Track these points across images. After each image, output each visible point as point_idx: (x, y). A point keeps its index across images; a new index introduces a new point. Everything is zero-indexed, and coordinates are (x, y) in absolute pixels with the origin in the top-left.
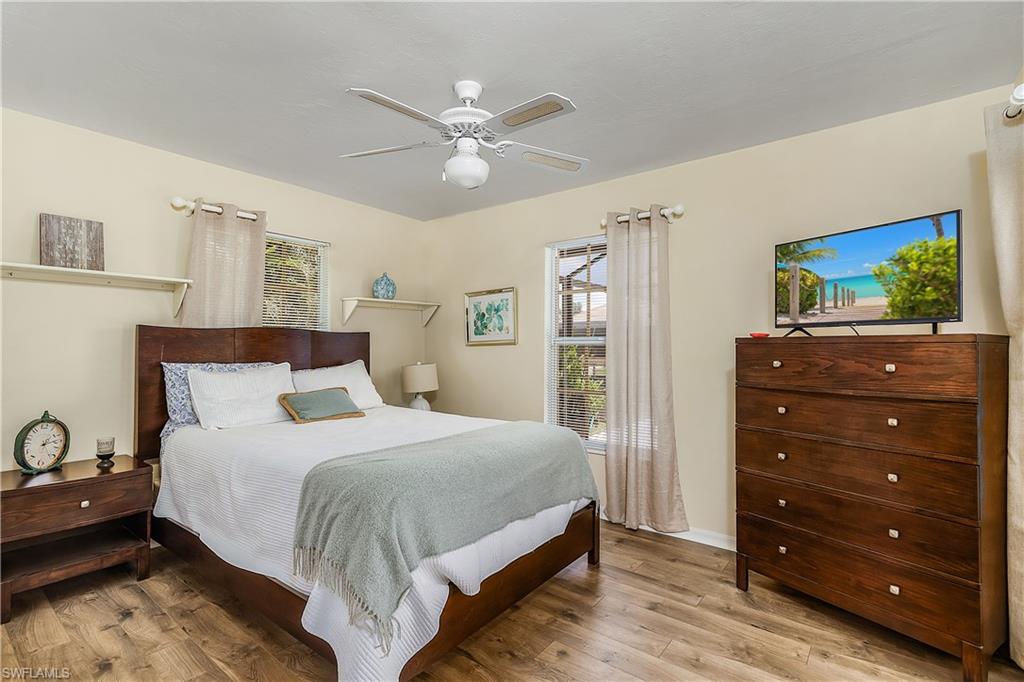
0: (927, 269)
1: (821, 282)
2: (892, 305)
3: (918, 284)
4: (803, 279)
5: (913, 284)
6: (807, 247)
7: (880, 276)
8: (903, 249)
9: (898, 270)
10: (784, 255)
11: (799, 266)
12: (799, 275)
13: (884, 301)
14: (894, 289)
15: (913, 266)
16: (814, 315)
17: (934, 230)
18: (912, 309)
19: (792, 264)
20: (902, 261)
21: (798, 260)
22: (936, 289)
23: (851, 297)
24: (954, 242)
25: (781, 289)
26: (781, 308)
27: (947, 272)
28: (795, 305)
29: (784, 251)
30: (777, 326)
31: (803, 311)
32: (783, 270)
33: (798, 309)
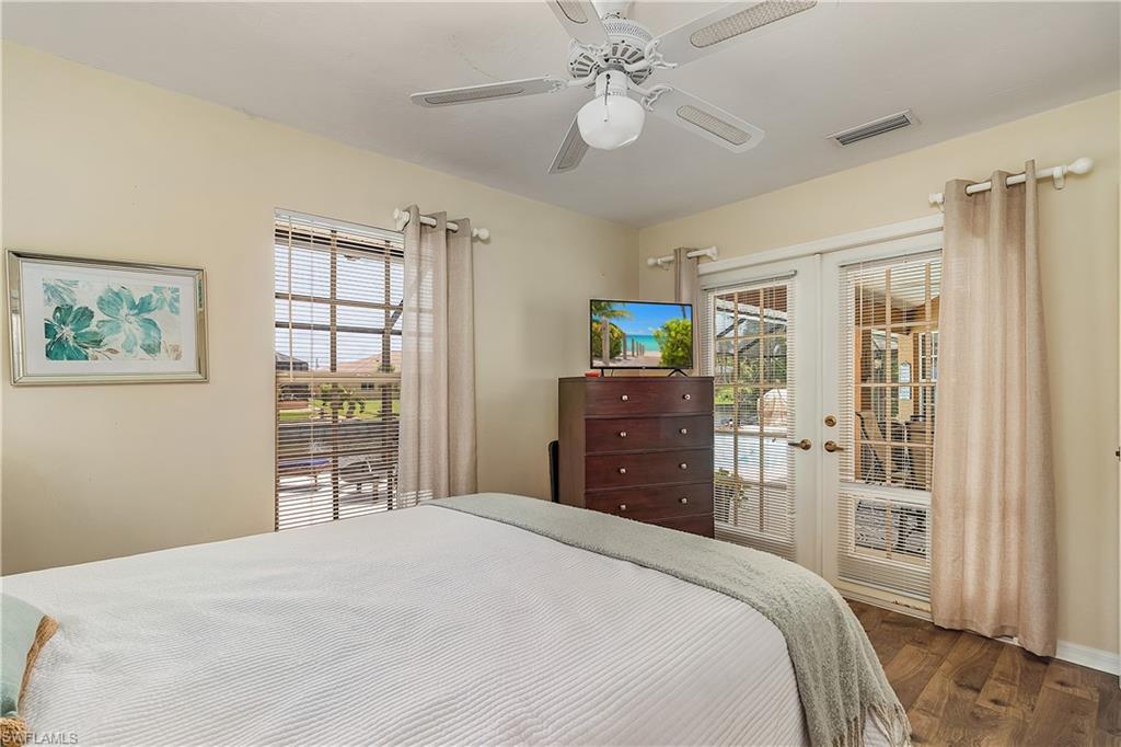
0: (679, 337)
1: (624, 336)
2: (663, 357)
3: (676, 345)
4: (612, 331)
5: (673, 345)
6: (615, 307)
7: (657, 337)
8: (668, 322)
9: (666, 335)
10: (598, 310)
11: (608, 320)
12: (609, 327)
13: (660, 355)
14: (665, 348)
15: (673, 334)
16: (619, 360)
17: (681, 313)
18: (673, 361)
19: (604, 318)
20: (668, 329)
21: (608, 316)
22: (683, 350)
23: (642, 349)
24: (690, 323)
25: (595, 337)
26: (595, 352)
27: (687, 340)
28: (606, 352)
29: (596, 305)
30: (592, 367)
31: (612, 356)
32: (597, 322)
33: (608, 355)
